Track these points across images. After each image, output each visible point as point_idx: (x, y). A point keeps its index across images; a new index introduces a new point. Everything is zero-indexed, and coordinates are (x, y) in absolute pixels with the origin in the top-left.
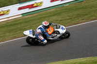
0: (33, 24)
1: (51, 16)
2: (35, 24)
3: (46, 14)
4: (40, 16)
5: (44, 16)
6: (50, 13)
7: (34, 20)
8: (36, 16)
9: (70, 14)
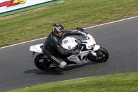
0: (12, 29)
1: (38, 17)
2: (16, 29)
3: (31, 15)
4: (24, 18)
5: (29, 17)
6: (37, 13)
7: (14, 23)
8: (18, 17)
9: (66, 15)
